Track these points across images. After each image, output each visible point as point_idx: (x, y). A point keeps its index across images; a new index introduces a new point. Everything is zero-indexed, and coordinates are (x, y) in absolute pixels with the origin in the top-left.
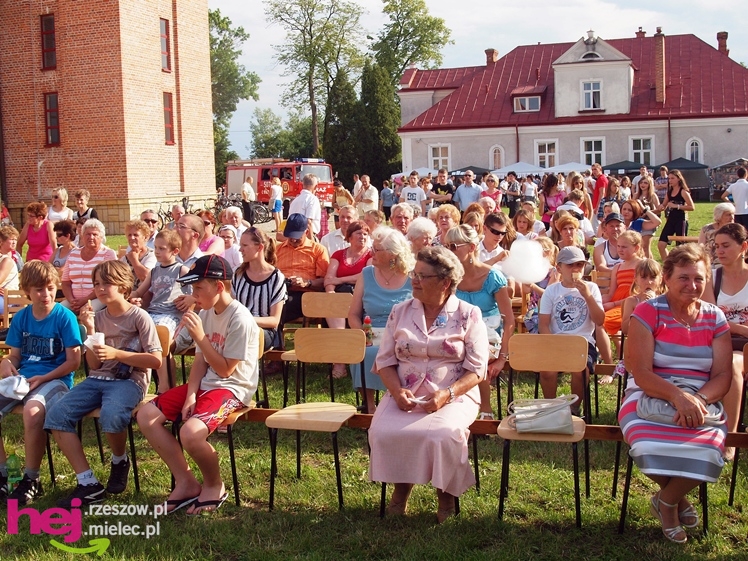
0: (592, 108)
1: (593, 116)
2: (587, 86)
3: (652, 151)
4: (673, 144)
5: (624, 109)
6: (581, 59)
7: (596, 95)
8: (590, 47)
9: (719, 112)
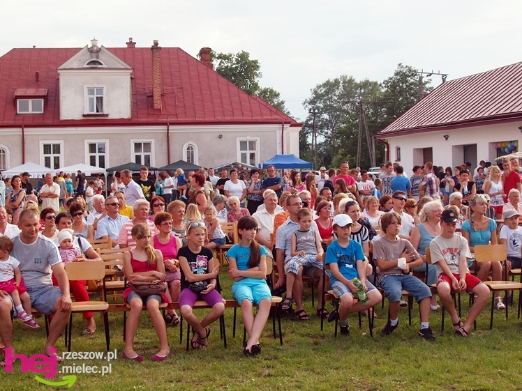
0: (95, 112)
1: (96, 120)
2: (91, 91)
3: (152, 155)
4: (171, 148)
5: (126, 113)
6: (86, 66)
7: (100, 100)
8: (94, 55)
9: (212, 119)
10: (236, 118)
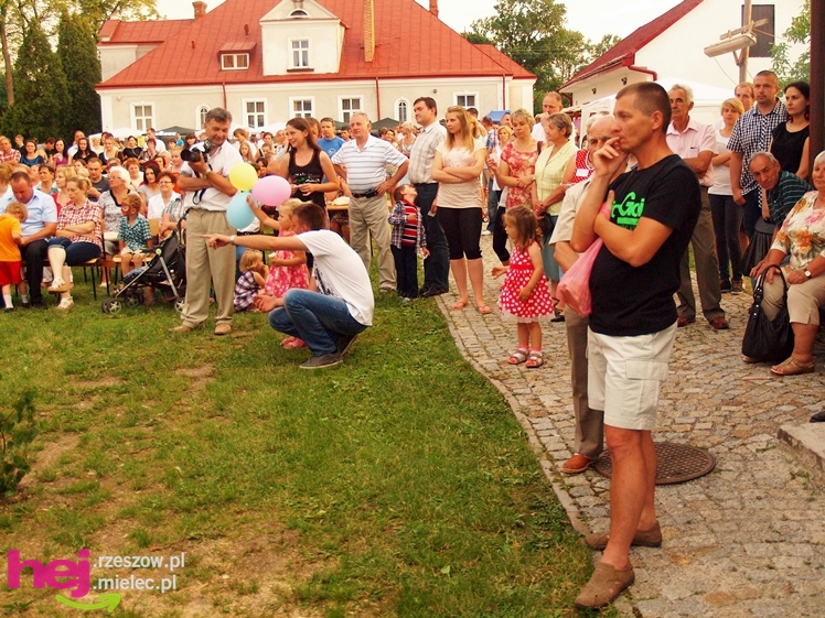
0: (301, 67)
1: (302, 75)
2: (296, 44)
4: (381, 104)
5: (333, 68)
6: (289, 17)
7: (305, 53)
9: (426, 72)
10: (453, 71)
